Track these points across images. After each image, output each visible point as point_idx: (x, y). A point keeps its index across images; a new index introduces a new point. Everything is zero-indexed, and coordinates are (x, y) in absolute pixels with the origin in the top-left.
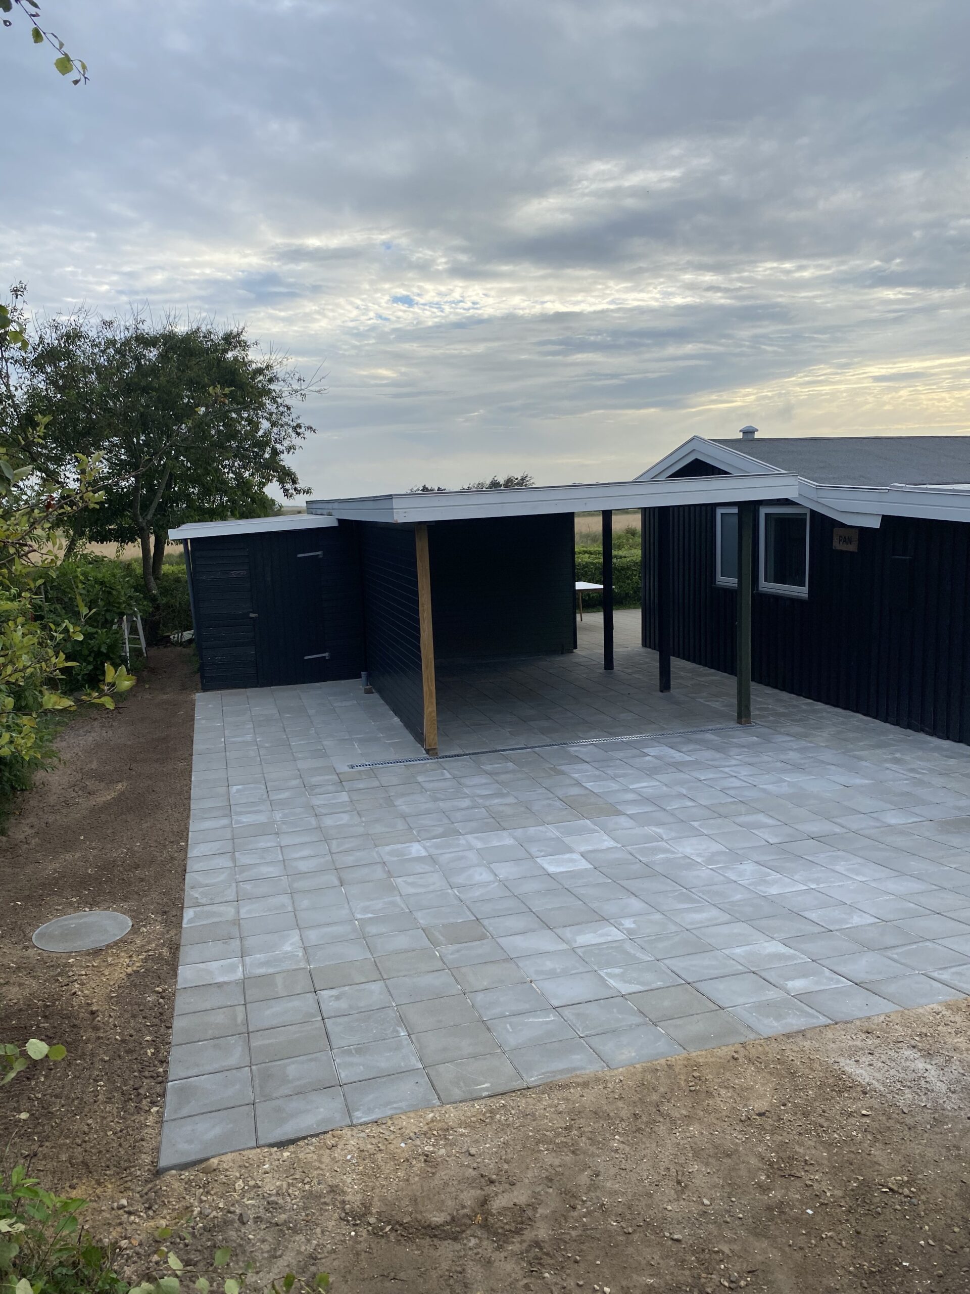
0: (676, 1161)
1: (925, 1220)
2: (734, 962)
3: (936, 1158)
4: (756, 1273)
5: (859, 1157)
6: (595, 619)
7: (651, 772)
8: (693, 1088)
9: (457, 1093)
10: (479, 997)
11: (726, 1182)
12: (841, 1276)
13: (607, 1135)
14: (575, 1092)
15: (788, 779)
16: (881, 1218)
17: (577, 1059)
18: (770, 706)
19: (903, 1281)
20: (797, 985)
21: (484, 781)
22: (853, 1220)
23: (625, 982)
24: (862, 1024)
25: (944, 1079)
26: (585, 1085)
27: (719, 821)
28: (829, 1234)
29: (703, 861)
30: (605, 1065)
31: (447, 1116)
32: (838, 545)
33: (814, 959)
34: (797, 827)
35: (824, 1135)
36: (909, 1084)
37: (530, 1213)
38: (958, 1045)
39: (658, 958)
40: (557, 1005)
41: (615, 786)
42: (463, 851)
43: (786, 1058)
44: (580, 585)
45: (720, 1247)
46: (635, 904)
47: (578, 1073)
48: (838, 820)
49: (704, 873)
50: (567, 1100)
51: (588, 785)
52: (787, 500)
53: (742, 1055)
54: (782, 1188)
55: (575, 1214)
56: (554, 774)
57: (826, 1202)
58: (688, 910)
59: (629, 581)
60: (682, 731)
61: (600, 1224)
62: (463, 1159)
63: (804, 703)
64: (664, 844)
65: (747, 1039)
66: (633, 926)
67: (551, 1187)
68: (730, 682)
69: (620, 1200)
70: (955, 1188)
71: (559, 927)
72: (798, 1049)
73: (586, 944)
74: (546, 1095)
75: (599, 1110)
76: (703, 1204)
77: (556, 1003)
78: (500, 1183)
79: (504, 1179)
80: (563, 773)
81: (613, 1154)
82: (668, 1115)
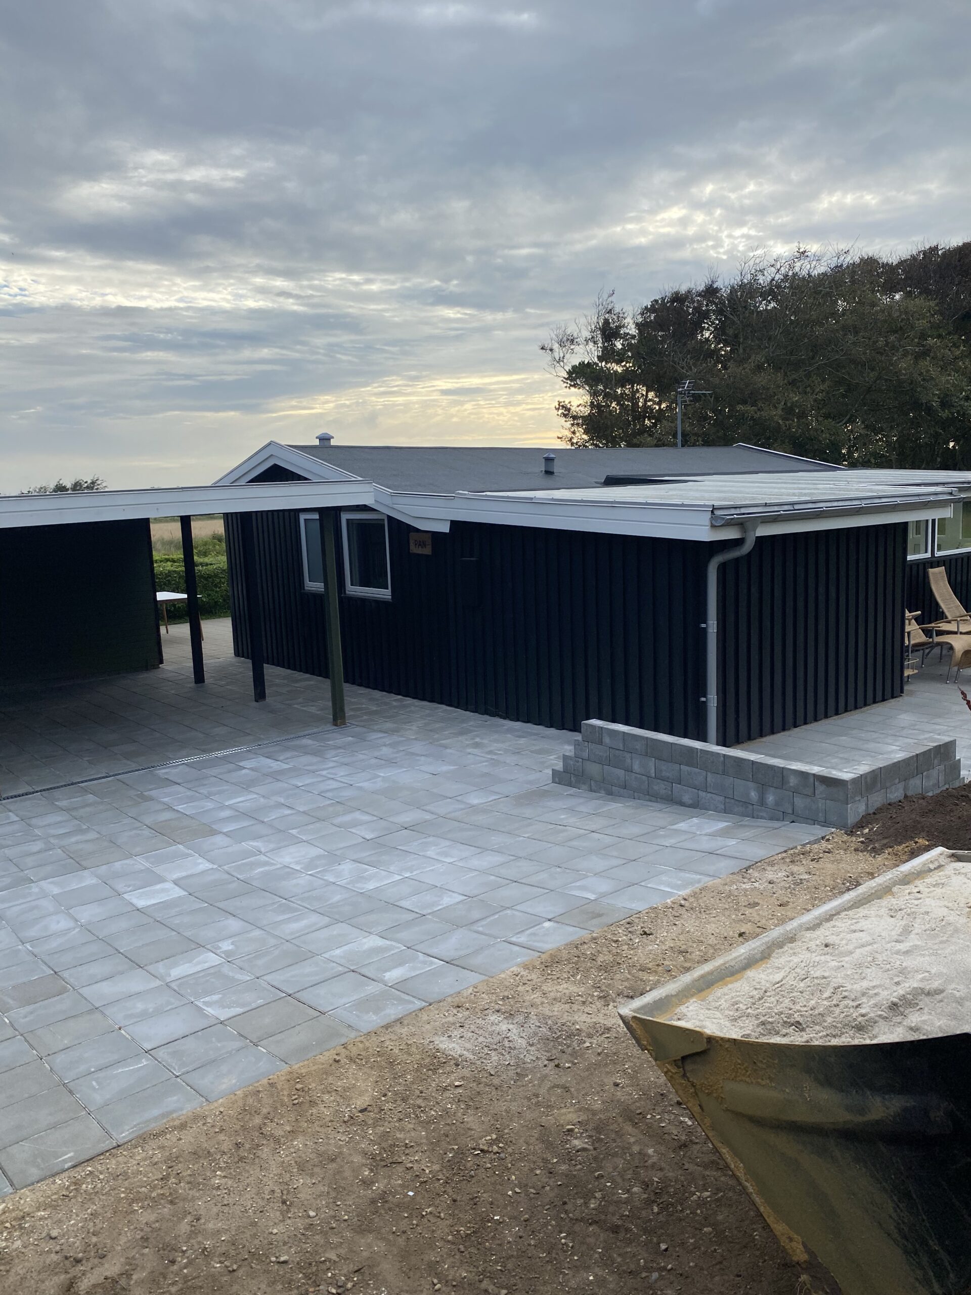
0: (281, 1180)
1: (512, 1171)
2: (334, 964)
3: (519, 1110)
4: (362, 1271)
5: (453, 1128)
6: (182, 630)
7: (246, 786)
8: (296, 1102)
9: (34, 1173)
10: (60, 1059)
11: (332, 1188)
12: (440, 1248)
13: (208, 1174)
14: (172, 1137)
15: (382, 775)
16: (474, 1180)
17: (172, 1102)
18: (364, 706)
19: (495, 1234)
20: (394, 975)
21: (59, 819)
22: (450, 1190)
23: (224, 1007)
24: (454, 1000)
25: (523, 1035)
26: (183, 1126)
27: (318, 825)
28: (428, 1210)
29: (302, 868)
30: (204, 1100)
31: (22, 1202)
32: (414, 549)
33: (409, 946)
34: (391, 819)
35: (422, 1115)
36: (495, 1047)
37: (123, 1282)
38: (535, 1000)
39: (258, 975)
40: (149, 1048)
41: (209, 805)
42: (34, 900)
43: (385, 1049)
44: (162, 596)
45: (327, 1255)
46: (234, 924)
47: (174, 1115)
48: (428, 808)
49: (303, 880)
50: (162, 1148)
51: (179, 808)
52: (365, 506)
53: (344, 1056)
54: (385, 1178)
55: (175, 1268)
56: (141, 801)
57: (425, 1179)
58: (289, 920)
59: (218, 589)
60: (278, 739)
61: (203, 1270)
62: (43, 1245)
63: (394, 700)
64: (263, 858)
65: (348, 1039)
66: (231, 947)
67: (147, 1247)
68: (325, 685)
69: (223, 1239)
70: (536, 1133)
71: (151, 964)
72: (396, 1037)
73: (182, 975)
74: (140, 1148)
75: (199, 1149)
76: (309, 1217)
77: (147, 1046)
78: (88, 1259)
79: (92, 1254)
80: (151, 799)
81: (214, 1191)
82: (272, 1135)
